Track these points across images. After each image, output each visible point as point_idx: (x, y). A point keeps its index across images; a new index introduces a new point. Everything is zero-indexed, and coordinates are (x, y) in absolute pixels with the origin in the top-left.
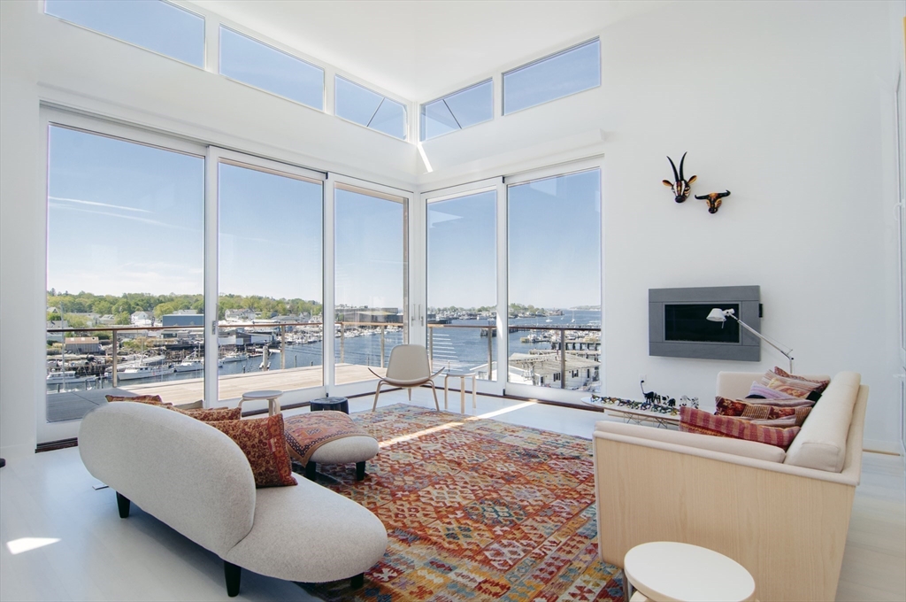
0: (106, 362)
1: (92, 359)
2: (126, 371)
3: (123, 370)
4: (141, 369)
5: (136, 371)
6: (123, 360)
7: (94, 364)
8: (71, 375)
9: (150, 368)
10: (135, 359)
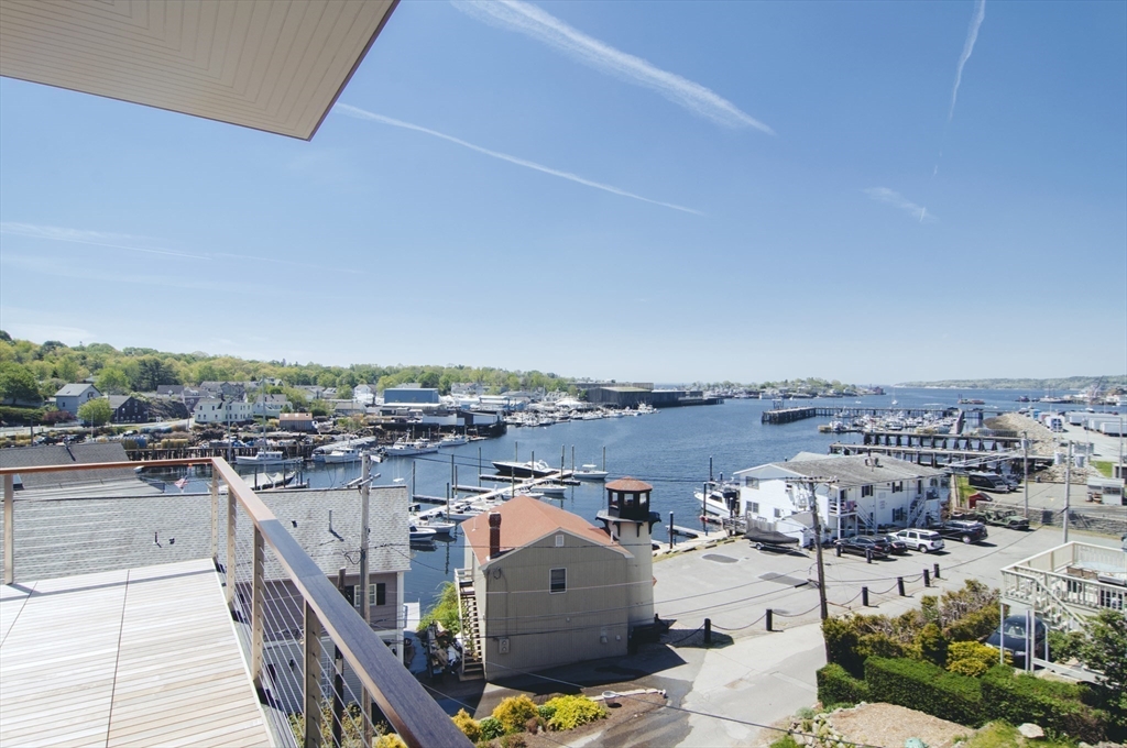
0: (314, 442)
1: (301, 438)
2: (334, 454)
3: (329, 452)
4: (348, 452)
5: (342, 454)
6: (333, 440)
7: (302, 444)
8: (278, 456)
9: (357, 450)
10: (344, 439)
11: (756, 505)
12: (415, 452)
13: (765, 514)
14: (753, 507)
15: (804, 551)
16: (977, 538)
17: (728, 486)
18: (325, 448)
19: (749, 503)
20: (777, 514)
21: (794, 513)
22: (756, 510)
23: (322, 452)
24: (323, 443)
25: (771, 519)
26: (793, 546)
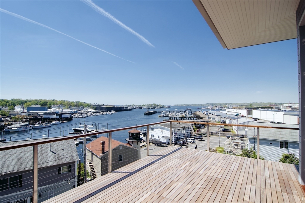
0: (5, 125)
2: (13, 129)
4: (19, 128)
5: (17, 128)
6: (12, 124)
9: (22, 127)
10: (16, 124)
11: (153, 135)
12: (43, 127)
13: (156, 137)
14: (153, 136)
15: (167, 146)
16: (201, 139)
17: (143, 131)
18: (9, 127)
19: (151, 135)
20: (159, 137)
21: (163, 137)
22: (153, 137)
23: (8, 128)
24: (9, 125)
25: (157, 139)
26: (165, 145)
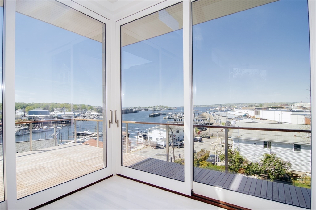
4: (18, 132)
9: (21, 131)
11: (152, 137)
12: (43, 131)
13: (154, 140)
14: (151, 138)
15: (164, 148)
16: (200, 141)
17: (143, 134)
19: (150, 137)
20: (157, 139)
21: (161, 139)
22: (152, 139)
25: (156, 141)
26: (162, 147)
